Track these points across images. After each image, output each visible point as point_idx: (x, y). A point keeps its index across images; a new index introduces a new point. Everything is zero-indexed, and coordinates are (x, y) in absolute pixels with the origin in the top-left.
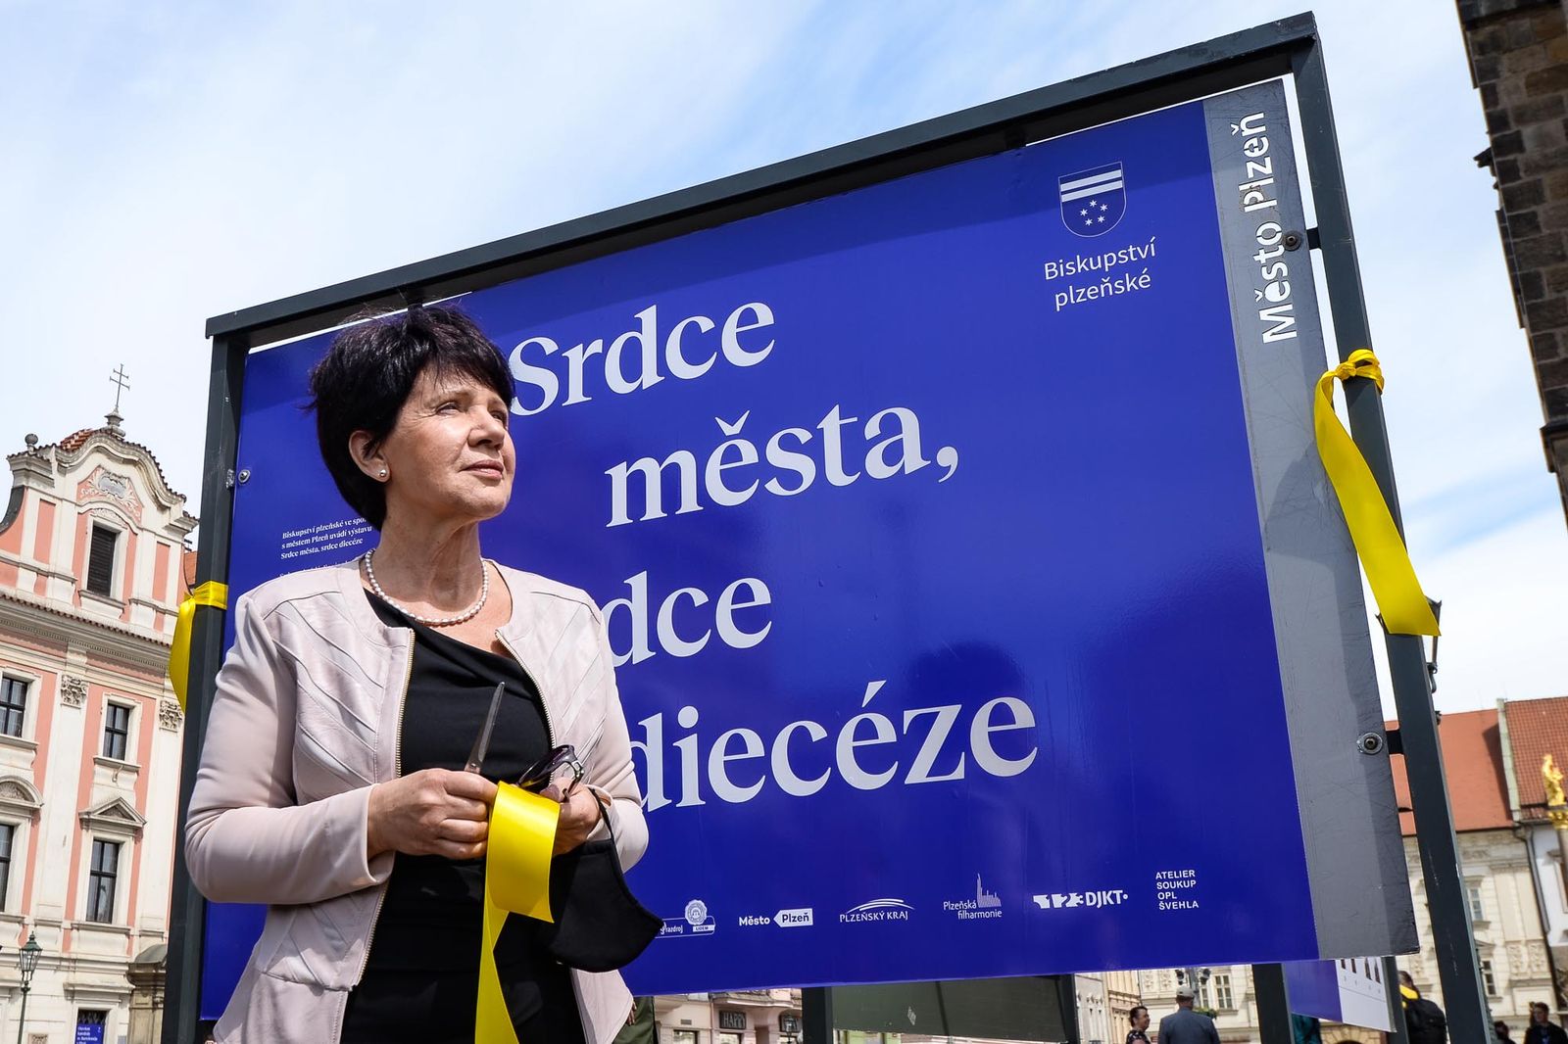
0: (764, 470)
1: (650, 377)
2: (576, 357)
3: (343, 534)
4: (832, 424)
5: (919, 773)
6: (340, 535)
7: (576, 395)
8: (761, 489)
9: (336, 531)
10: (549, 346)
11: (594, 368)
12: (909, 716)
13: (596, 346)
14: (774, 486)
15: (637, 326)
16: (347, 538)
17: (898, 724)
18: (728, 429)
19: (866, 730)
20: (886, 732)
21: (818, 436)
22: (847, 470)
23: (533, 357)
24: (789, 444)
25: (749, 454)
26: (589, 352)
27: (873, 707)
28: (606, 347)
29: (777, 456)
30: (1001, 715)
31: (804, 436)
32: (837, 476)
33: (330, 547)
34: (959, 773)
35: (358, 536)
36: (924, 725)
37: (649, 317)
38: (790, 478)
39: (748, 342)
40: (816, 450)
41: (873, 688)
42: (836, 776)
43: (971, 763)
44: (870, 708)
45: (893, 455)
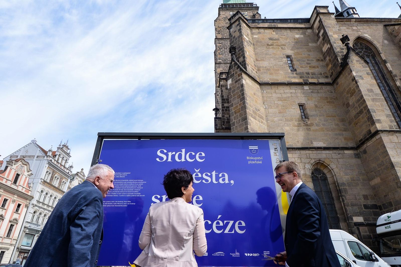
0: (202, 178)
1: (183, 160)
2: (170, 154)
3: (121, 175)
4: (214, 173)
5: (227, 231)
6: (120, 175)
7: (170, 160)
8: (202, 181)
9: (119, 174)
10: (165, 151)
11: (173, 157)
12: (225, 222)
13: (174, 153)
14: (204, 181)
15: (182, 151)
16: (122, 176)
17: (223, 223)
18: (196, 171)
19: (218, 223)
20: (221, 224)
21: (212, 175)
22: (216, 181)
23: (162, 152)
24: (207, 175)
25: (200, 175)
26: (172, 154)
27: (219, 219)
28: (176, 154)
29: (204, 176)
30: (240, 223)
31: (209, 174)
32: (214, 181)
33: (118, 177)
34: (233, 232)
35: (124, 176)
36: (227, 224)
37: (184, 150)
38: (207, 180)
39: (200, 158)
40: (211, 177)
41: (219, 216)
42: (213, 230)
43: (235, 230)
44: (218, 220)
45: (224, 180)
